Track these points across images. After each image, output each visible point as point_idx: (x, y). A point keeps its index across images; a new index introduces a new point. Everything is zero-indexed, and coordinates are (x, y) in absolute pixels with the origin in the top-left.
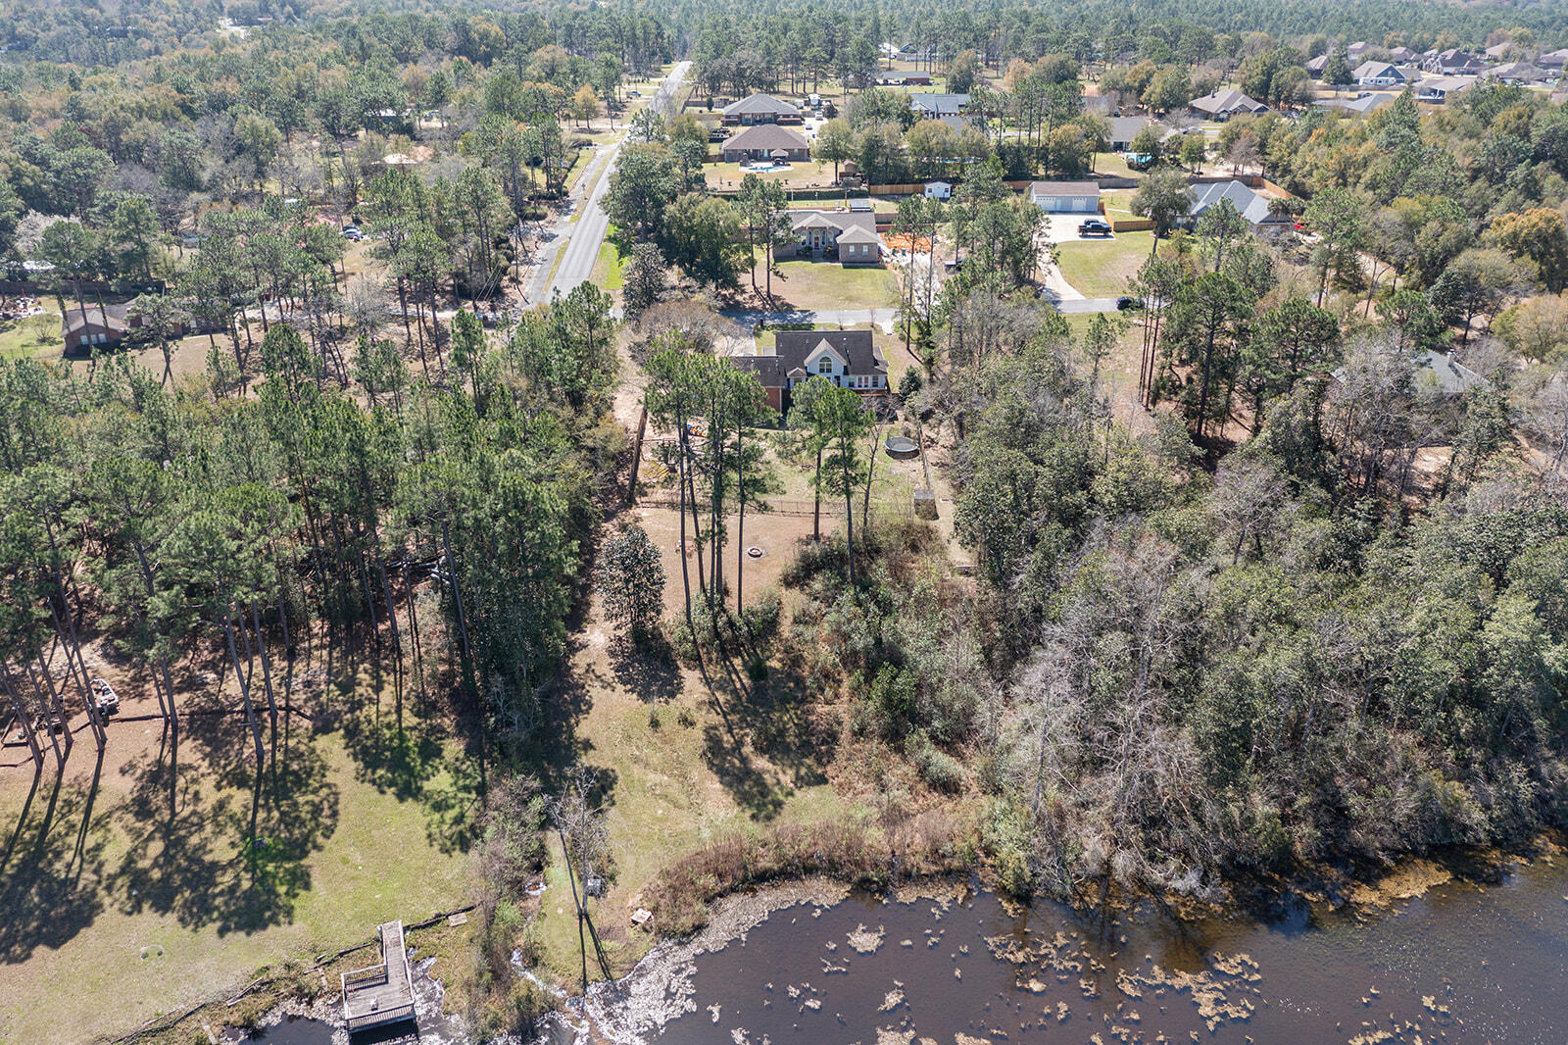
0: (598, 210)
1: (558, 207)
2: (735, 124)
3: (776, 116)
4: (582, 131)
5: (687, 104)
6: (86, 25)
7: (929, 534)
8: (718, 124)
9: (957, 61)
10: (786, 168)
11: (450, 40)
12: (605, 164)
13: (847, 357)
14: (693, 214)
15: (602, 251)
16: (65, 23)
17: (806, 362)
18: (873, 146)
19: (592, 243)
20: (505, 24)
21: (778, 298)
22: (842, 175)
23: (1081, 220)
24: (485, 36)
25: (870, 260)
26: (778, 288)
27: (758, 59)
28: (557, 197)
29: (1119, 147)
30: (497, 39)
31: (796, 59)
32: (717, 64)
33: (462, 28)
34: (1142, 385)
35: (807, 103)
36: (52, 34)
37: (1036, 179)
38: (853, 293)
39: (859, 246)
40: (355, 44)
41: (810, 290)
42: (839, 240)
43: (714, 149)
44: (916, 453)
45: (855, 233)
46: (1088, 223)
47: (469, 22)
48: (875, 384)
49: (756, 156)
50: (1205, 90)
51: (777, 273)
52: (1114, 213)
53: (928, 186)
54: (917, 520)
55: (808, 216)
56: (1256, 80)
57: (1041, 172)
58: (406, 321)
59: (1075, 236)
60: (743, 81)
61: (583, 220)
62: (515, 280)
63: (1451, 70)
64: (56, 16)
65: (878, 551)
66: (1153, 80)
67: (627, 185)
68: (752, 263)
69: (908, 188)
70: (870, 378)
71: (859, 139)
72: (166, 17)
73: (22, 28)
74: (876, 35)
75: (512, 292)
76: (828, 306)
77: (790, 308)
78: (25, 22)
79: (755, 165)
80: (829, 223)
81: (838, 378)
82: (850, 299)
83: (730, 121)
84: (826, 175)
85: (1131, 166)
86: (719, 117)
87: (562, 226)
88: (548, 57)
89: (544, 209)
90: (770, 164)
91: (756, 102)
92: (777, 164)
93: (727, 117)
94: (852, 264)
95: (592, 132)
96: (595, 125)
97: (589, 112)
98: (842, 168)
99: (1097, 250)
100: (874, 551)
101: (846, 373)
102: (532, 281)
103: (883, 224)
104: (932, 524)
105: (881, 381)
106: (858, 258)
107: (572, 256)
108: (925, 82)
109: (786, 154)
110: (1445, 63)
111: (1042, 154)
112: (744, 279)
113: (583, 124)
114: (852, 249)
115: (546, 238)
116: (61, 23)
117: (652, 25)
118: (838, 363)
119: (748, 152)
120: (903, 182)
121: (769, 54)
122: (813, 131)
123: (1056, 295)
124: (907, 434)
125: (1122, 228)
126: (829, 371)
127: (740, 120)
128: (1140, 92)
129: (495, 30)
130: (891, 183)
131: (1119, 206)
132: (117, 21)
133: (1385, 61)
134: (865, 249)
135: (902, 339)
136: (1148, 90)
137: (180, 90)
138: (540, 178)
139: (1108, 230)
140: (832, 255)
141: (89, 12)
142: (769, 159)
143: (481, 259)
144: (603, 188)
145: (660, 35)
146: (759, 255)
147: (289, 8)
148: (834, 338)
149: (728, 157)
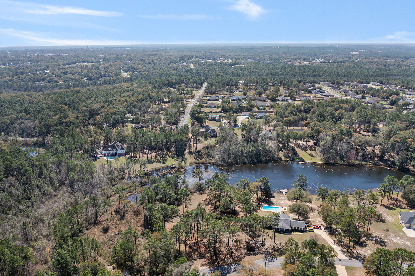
0: (189, 115)
1: (184, 114)
2: (209, 101)
4: (187, 101)
5: (203, 96)
8: (206, 101)
11: (166, 82)
12: (190, 107)
14: (199, 116)
15: (189, 120)
17: (208, 132)
19: (188, 118)
24: (172, 82)
26: (208, 124)
28: (184, 112)
30: (174, 82)
33: (169, 81)
37: (244, 111)
41: (212, 124)
43: (205, 105)
45: (218, 118)
46: (247, 117)
48: (215, 134)
49: (210, 107)
53: (230, 112)
55: (214, 116)
59: (245, 119)
61: (187, 115)
62: (179, 123)
67: (192, 113)
68: (205, 121)
71: (222, 106)
75: (179, 124)
76: (212, 126)
77: (209, 126)
79: (210, 108)
80: (215, 117)
83: (209, 100)
84: (218, 110)
86: (207, 99)
87: (184, 116)
89: (182, 114)
91: (212, 97)
92: (212, 108)
94: (217, 122)
95: (189, 102)
97: (188, 99)
98: (220, 109)
99: (246, 121)
100: (210, 147)
102: (181, 123)
103: (223, 117)
107: (185, 120)
112: (204, 123)
113: (188, 100)
114: (217, 120)
115: (182, 118)
116: (96, 74)
118: (211, 132)
120: (227, 111)
127: (210, 100)
129: (174, 81)
130: (225, 111)
133: (320, 89)
134: (219, 120)
135: (220, 129)
138: (181, 109)
139: (249, 118)
140: (215, 120)
143: (175, 120)
144: (189, 112)
146: (206, 121)
147: (133, 69)
148: (211, 129)
149: (206, 107)
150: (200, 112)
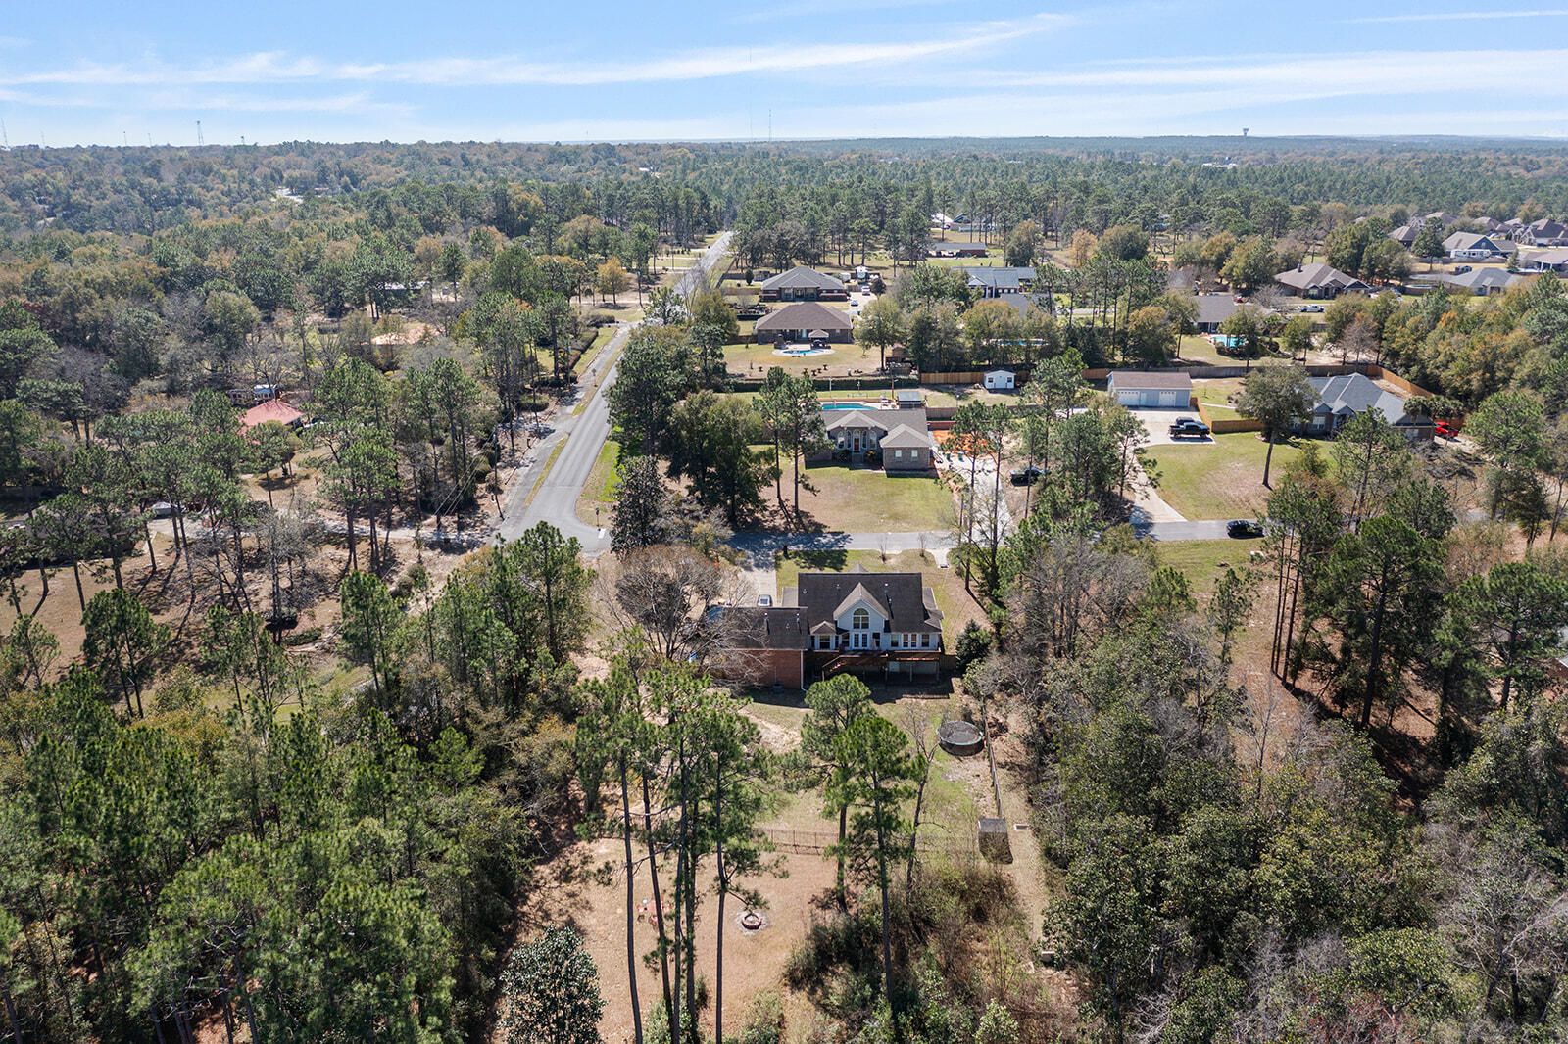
0: (603, 402)
1: (561, 395)
2: (773, 299)
3: (818, 291)
4: (607, 306)
5: (724, 277)
6: (142, 194)
7: (999, 889)
8: (755, 300)
9: (1016, 233)
10: (826, 351)
11: (489, 210)
13: (888, 607)
14: (705, 415)
15: (604, 449)
16: (120, 192)
17: (837, 613)
18: (925, 328)
19: (594, 440)
20: (545, 193)
21: (806, 515)
22: (889, 360)
23: (1174, 417)
24: (524, 205)
25: (920, 467)
26: (807, 503)
27: (802, 230)
28: (563, 385)
29: (1204, 328)
30: (537, 209)
31: (842, 229)
32: (757, 235)
33: (501, 198)
34: (1277, 649)
35: (854, 276)
36: (106, 202)
37: (1114, 367)
38: (900, 509)
39: (906, 451)
40: (381, 215)
41: (847, 505)
42: (883, 443)
43: (745, 328)
44: (979, 747)
45: (903, 435)
46: (1180, 422)
47: (509, 192)
48: (925, 644)
49: (793, 337)
50: (1291, 264)
51: (806, 486)
52: (1209, 410)
53: (988, 375)
54: (983, 864)
55: (845, 413)
56: (1345, 254)
57: (1119, 358)
58: (350, 541)
59: (1168, 439)
60: (785, 253)
61: (587, 413)
62: (495, 489)
63: (1545, 241)
64: (113, 184)
65: (928, 922)
66: (1234, 253)
67: (628, 381)
68: (776, 474)
69: (966, 376)
70: (919, 636)
71: (909, 320)
72: (222, 187)
73: (77, 196)
74: (929, 206)
75: (487, 504)
76: (870, 527)
77: (819, 529)
78: (82, 190)
80: (871, 423)
81: (876, 636)
82: (896, 517)
83: (770, 296)
84: (871, 360)
85: (1221, 350)
86: (756, 292)
87: (562, 419)
88: (582, 227)
89: (545, 398)
90: (808, 346)
91: (799, 276)
92: (816, 346)
93: (766, 291)
94: (897, 472)
95: (616, 307)
96: (621, 300)
97: (617, 286)
98: (889, 351)
99: (1195, 456)
100: (922, 924)
101: (887, 629)
102: (515, 489)
103: (937, 420)
104: (1006, 870)
105: (933, 640)
106: (906, 465)
107: (567, 459)
108: (981, 254)
109: (827, 335)
110: (1537, 234)
111: (1120, 339)
112: (767, 493)
113: (609, 298)
114: (898, 454)
115: (541, 433)
116: (116, 192)
117: (696, 195)
118: (878, 616)
119: (783, 332)
120: (959, 369)
121: (813, 225)
122: (858, 309)
123: (1148, 516)
124: (967, 716)
125: (1222, 428)
126: (866, 626)
127: (780, 295)
128: (1219, 265)
129: (535, 199)
130: (945, 370)
131: (1218, 400)
132: (173, 190)
133: (1475, 232)
134: (915, 454)
135: (960, 574)
136: (1228, 264)
137: (161, 263)
138: (545, 359)
139: (1206, 431)
140: (874, 459)
141: (147, 181)
142: (807, 341)
145: (705, 204)
146: (785, 463)
147: (346, 179)
148: (873, 582)
149: (761, 338)
150: (717, 378)
